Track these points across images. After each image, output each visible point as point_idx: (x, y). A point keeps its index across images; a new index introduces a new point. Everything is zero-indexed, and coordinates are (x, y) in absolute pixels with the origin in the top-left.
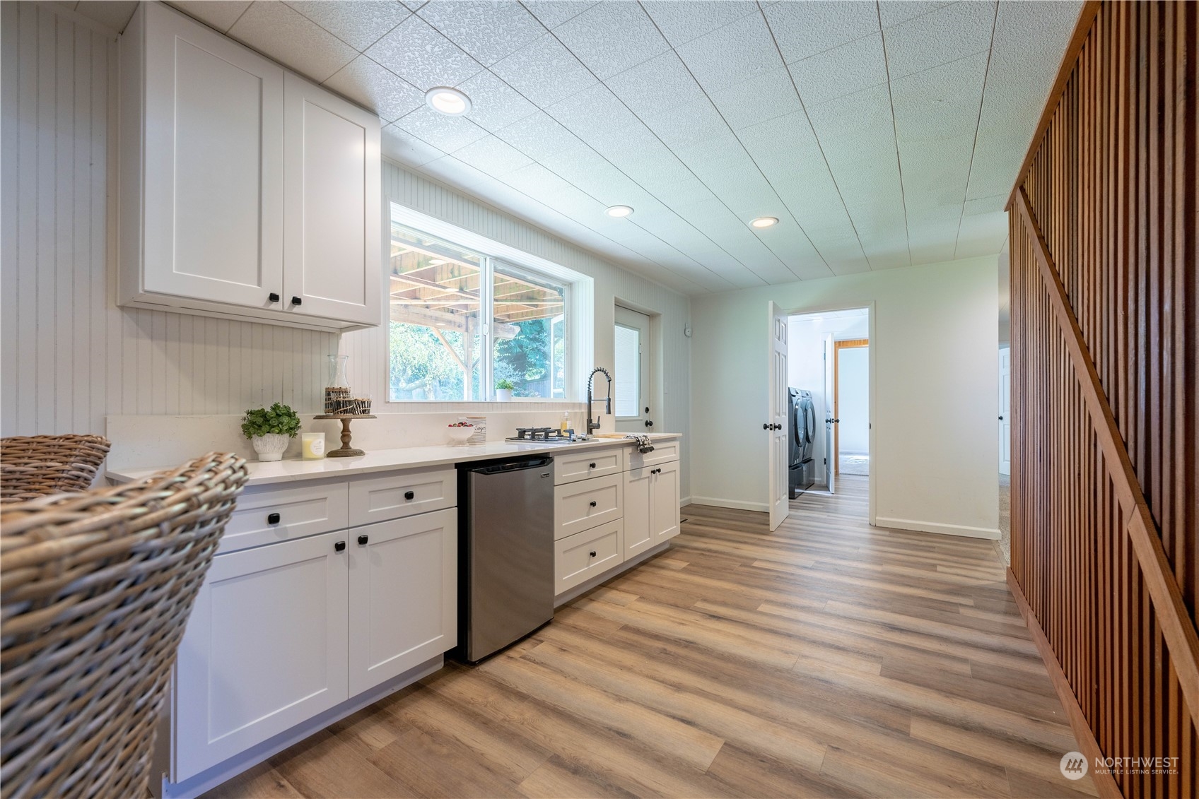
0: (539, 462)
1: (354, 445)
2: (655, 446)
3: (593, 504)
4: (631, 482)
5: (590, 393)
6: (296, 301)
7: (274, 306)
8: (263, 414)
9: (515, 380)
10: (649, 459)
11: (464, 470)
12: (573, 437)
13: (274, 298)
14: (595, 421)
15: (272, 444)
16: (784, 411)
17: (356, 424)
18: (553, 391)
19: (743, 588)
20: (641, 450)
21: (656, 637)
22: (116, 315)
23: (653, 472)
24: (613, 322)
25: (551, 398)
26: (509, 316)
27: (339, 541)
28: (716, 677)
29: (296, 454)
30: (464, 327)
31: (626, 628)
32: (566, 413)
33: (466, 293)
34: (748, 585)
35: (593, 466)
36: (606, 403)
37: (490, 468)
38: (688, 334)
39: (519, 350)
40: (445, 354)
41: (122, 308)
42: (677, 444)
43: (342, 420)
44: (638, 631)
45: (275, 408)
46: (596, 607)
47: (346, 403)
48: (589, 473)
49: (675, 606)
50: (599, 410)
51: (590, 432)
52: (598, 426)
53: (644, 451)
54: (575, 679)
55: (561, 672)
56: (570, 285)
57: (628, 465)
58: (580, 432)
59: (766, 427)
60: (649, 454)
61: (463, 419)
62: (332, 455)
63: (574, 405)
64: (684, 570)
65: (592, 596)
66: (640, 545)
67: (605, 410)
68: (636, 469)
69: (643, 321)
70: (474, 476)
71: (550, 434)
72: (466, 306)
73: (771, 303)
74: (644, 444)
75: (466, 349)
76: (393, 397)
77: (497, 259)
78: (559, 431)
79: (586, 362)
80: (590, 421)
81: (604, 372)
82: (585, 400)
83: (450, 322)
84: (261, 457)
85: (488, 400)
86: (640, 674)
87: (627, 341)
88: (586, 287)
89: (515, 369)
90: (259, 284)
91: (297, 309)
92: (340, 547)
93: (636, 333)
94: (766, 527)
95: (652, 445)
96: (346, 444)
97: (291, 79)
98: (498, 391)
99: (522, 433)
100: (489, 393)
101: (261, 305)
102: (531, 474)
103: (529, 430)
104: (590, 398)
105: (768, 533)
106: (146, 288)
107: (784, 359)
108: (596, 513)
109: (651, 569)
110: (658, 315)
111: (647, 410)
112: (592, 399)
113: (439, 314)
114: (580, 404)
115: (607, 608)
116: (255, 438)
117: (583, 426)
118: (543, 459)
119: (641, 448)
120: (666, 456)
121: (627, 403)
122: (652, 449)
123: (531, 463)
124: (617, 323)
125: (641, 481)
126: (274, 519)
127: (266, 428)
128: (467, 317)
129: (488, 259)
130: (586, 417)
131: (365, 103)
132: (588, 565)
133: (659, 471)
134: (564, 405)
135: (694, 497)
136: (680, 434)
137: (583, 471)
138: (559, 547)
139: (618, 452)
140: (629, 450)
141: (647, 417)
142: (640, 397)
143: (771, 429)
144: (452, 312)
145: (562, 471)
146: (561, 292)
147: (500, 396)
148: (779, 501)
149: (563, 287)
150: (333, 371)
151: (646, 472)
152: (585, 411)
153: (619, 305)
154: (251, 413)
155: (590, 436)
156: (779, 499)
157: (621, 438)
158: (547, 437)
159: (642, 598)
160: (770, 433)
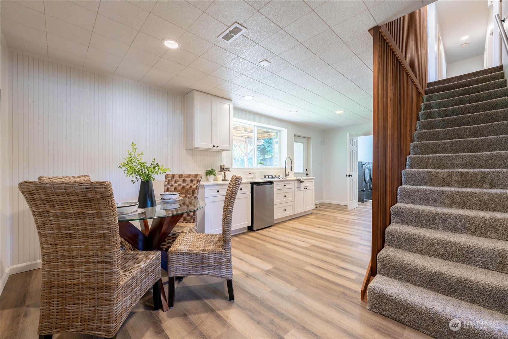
0: (270, 183)
1: (226, 178)
2: (305, 181)
3: (285, 196)
4: (297, 191)
5: (286, 165)
6: (218, 147)
7: (214, 148)
8: (209, 171)
9: (261, 159)
10: (303, 185)
11: (252, 184)
12: (279, 177)
13: (214, 146)
14: (287, 173)
15: (211, 178)
16: (355, 170)
17: (227, 173)
18: (274, 164)
19: (330, 223)
20: (300, 182)
21: (301, 230)
22: (185, 151)
23: (305, 189)
24: (294, 141)
25: (274, 166)
26: (260, 137)
28: (314, 236)
29: (215, 180)
30: (245, 142)
31: (293, 228)
32: (278, 171)
33: (247, 132)
34: (332, 222)
35: (285, 185)
36: (290, 168)
37: (258, 184)
38: (322, 143)
39: (263, 147)
40: (238, 150)
41: (186, 149)
42: (313, 181)
43: (224, 172)
44: (296, 229)
45: (212, 169)
46: (286, 224)
47: (225, 168)
48: (284, 188)
49: (308, 225)
50: (288, 170)
51: (286, 176)
52: (288, 175)
53: (301, 182)
54: (279, 234)
55: (275, 233)
56: (280, 131)
57: (296, 186)
58: (282, 176)
59: (346, 176)
60: (303, 183)
61: (250, 173)
62: (222, 180)
63: (281, 168)
64: (314, 218)
65: (285, 222)
66: (300, 210)
67: (290, 170)
68: (299, 187)
69: (305, 140)
70: (254, 186)
71: (273, 177)
72: (246, 135)
73: (348, 134)
74: (301, 180)
75: (245, 149)
76: (233, 167)
77: (258, 126)
78: (276, 176)
79: (285, 154)
80: (286, 173)
81: (290, 159)
82: (285, 167)
83: (240, 140)
84: (209, 180)
85: (256, 167)
86: (295, 235)
87: (299, 147)
88: (285, 132)
89: (261, 155)
90: (211, 144)
91: (218, 148)
93: (302, 144)
94: (347, 210)
96: (225, 178)
97: (216, 98)
98: (259, 165)
99: (265, 177)
100: (255, 164)
101: (211, 148)
102: (268, 186)
103: (267, 176)
104: (286, 166)
105: (347, 211)
106: (195, 147)
107: (355, 152)
108: (286, 199)
109: (304, 218)
110: (311, 138)
111: (307, 170)
112: (287, 166)
113: (237, 138)
114: (283, 168)
115: (288, 224)
116: (208, 176)
117: (284, 174)
118: (271, 183)
119: (300, 181)
120: (310, 184)
121: (299, 167)
122: (304, 182)
123: (267, 184)
124: (295, 141)
125: (300, 191)
126: (218, 191)
127: (211, 174)
128: (246, 138)
129: (255, 127)
130: (284, 172)
131: (230, 99)
132: (284, 213)
133: (307, 188)
134: (278, 169)
135: (324, 200)
136: (315, 178)
137: (282, 187)
138: (275, 207)
139: (293, 182)
140: (297, 182)
141: (306, 172)
142: (304, 166)
143: (348, 176)
144: (241, 137)
145: (276, 186)
146: (277, 133)
147: (259, 166)
148: (352, 201)
149: (278, 132)
150: (221, 161)
151: (302, 189)
152: (284, 170)
153: (295, 136)
154: (207, 171)
155: (286, 178)
156: (352, 200)
157: (294, 178)
158: (272, 177)
159: (299, 223)
160: (348, 178)
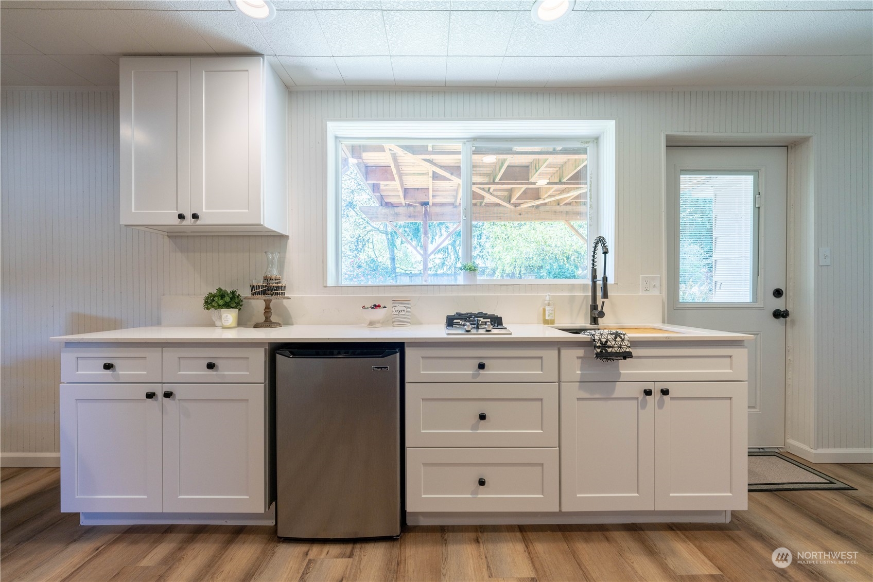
2: (635, 352)
3: (483, 417)
4: (582, 399)
5: (595, 271)
6: (195, 217)
13: (182, 217)
14: (600, 309)
23: (648, 391)
27: (151, 391)
35: (482, 366)
42: (741, 355)
43: (265, 300)
47: (275, 288)
48: (474, 376)
51: (594, 321)
52: (602, 315)
56: (596, 140)
74: (606, 347)
80: (594, 307)
90: (177, 209)
92: (150, 396)
93: (745, 178)
95: (631, 350)
96: (267, 319)
97: (197, 60)
104: (595, 278)
108: (485, 430)
111: (778, 293)
122: (627, 356)
125: (610, 402)
126: (109, 367)
133: (664, 392)
137: (464, 371)
138: (413, 456)
140: (575, 352)
141: (777, 304)
142: (758, 273)
149: (586, 146)
